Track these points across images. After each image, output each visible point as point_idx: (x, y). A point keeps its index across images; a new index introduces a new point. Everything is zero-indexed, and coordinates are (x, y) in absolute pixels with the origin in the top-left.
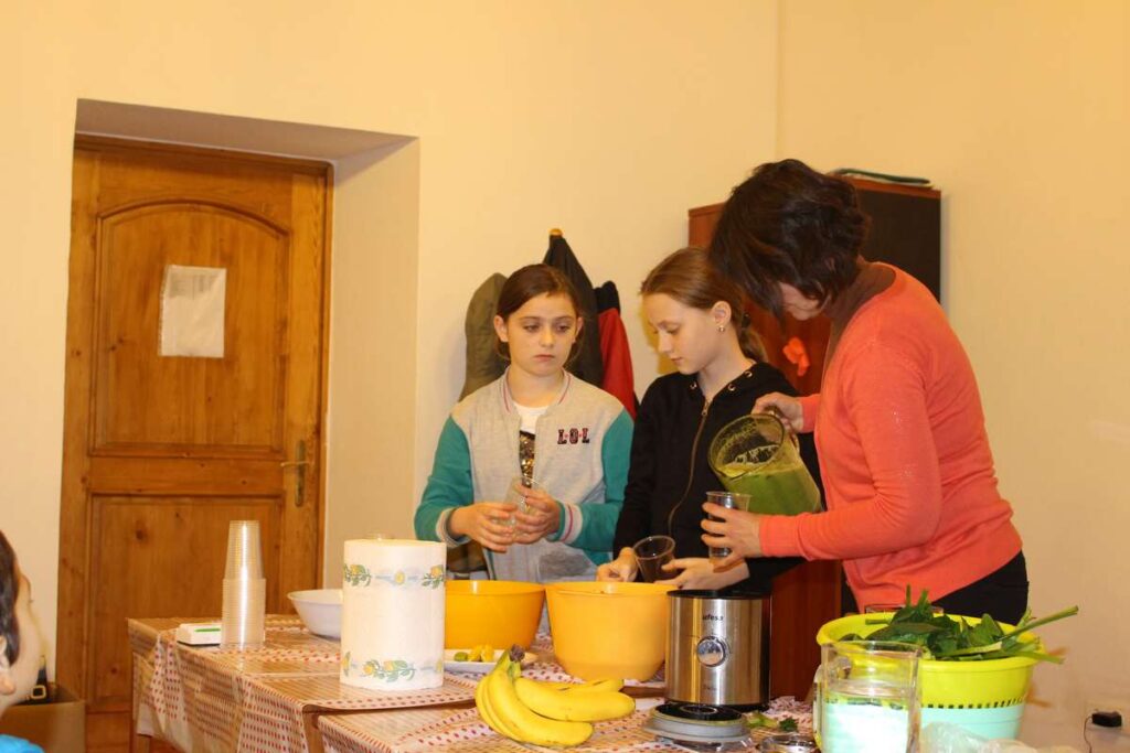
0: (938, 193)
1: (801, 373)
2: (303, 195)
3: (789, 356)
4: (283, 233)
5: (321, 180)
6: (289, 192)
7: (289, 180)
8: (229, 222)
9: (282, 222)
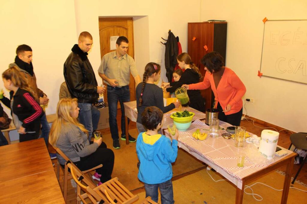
0: (227, 22)
1: (206, 50)
2: (129, 22)
3: (205, 48)
4: (127, 29)
5: (131, 20)
6: (127, 23)
7: (127, 21)
8: (119, 28)
9: (126, 28)
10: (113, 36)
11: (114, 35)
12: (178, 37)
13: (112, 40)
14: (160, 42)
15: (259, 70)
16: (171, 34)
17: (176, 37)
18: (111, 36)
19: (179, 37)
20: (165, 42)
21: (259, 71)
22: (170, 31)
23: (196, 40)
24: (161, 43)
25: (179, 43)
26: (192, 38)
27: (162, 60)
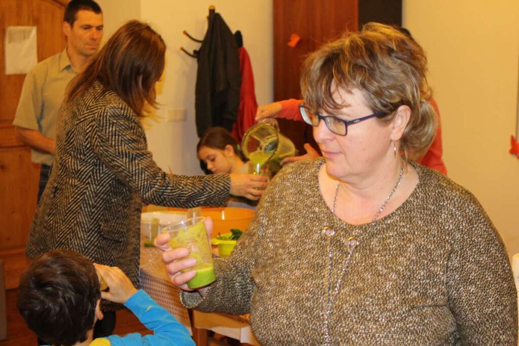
8: (36, 1)
10: (14, 25)
11: (19, 24)
12: (238, 34)
13: (11, 40)
14: (178, 48)
15: (514, 135)
16: (215, 19)
17: (234, 31)
18: (10, 25)
19: (243, 34)
20: (197, 47)
21: (512, 137)
22: (212, 11)
23: (299, 43)
24: (182, 52)
25: (245, 54)
26: (288, 39)
27: (185, 113)
